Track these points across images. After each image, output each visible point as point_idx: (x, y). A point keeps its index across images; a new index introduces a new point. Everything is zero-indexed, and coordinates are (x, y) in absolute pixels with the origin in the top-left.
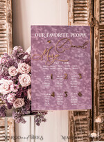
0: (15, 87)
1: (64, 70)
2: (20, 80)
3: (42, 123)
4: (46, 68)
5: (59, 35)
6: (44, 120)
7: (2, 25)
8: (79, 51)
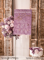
0: (9, 27)
1: (23, 23)
2: (11, 25)
3: (18, 39)
4: (18, 22)
5: (22, 12)
6: (18, 38)
7: (9, 9)
8: (28, 17)
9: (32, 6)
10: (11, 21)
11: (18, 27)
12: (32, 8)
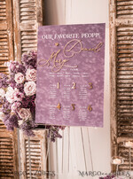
0: (18, 96)
1: (73, 79)
2: (25, 88)
4: (52, 75)
7: (31, 25)
8: (91, 55)
9: (117, 11)
10: (29, 71)
11: (53, 97)
12: (117, 16)
